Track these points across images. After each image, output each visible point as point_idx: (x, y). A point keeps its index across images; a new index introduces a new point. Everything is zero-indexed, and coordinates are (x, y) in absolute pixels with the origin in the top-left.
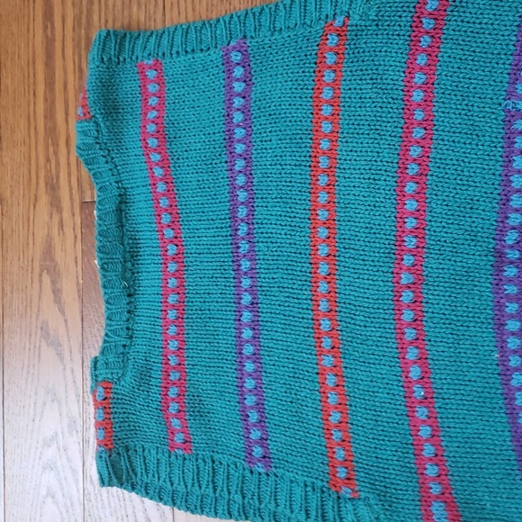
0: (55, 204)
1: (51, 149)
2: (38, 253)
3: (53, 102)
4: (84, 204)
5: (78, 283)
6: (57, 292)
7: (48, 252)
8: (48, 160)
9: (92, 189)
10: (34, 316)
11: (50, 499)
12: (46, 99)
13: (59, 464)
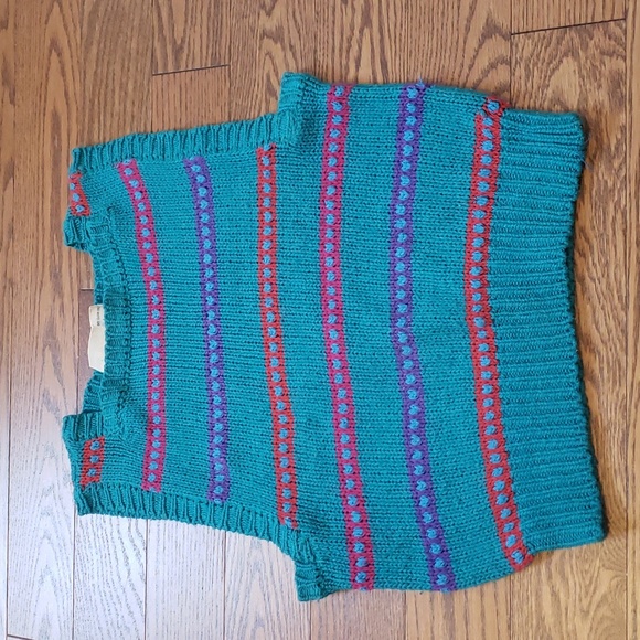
0: (58, 289)
1: (56, 243)
2: (42, 332)
3: (58, 204)
4: (81, 291)
5: (75, 359)
6: (57, 365)
7: (51, 331)
8: (53, 252)
9: (89, 279)
10: (37, 385)
11: (46, 541)
12: (52, 201)
13: (55, 511)
